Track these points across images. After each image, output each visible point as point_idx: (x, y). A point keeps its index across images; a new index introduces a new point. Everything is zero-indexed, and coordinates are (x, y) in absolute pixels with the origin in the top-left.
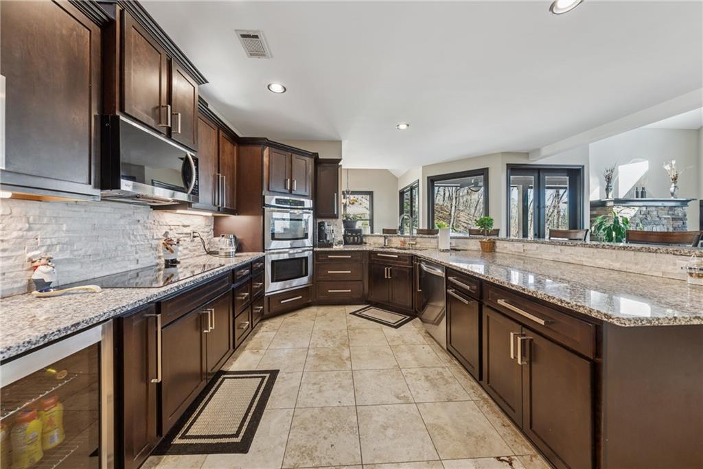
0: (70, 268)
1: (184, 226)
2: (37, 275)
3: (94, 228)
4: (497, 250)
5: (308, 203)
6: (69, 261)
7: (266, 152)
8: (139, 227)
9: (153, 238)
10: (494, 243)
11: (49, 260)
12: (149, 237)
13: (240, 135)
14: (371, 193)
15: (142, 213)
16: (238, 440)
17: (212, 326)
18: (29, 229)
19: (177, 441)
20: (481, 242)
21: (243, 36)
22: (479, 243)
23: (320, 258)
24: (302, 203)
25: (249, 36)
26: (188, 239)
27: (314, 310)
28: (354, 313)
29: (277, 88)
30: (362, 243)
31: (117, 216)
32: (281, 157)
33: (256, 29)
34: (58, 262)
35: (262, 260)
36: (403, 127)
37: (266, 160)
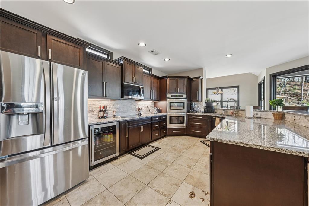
0: (119, 113)
1: (144, 105)
2: (114, 114)
3: (123, 105)
4: (286, 119)
5: (185, 96)
6: (119, 112)
7: (168, 80)
8: (133, 105)
9: (136, 108)
10: (284, 114)
11: (116, 111)
12: (135, 108)
13: (160, 76)
14: (238, 87)
15: (133, 102)
16: (141, 157)
17: (142, 130)
18: (113, 106)
19: (132, 153)
20: (273, 114)
21: (150, 52)
22: (272, 114)
23: (190, 117)
24: (182, 96)
25: (151, 52)
26: (146, 109)
27: (187, 137)
28: (201, 141)
29: (167, 60)
30: (213, 112)
31: (128, 103)
32: (174, 81)
33: (152, 50)
34: (118, 112)
35: (166, 116)
36: (229, 56)
37: (168, 83)
